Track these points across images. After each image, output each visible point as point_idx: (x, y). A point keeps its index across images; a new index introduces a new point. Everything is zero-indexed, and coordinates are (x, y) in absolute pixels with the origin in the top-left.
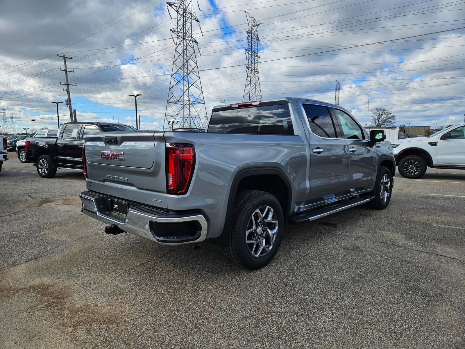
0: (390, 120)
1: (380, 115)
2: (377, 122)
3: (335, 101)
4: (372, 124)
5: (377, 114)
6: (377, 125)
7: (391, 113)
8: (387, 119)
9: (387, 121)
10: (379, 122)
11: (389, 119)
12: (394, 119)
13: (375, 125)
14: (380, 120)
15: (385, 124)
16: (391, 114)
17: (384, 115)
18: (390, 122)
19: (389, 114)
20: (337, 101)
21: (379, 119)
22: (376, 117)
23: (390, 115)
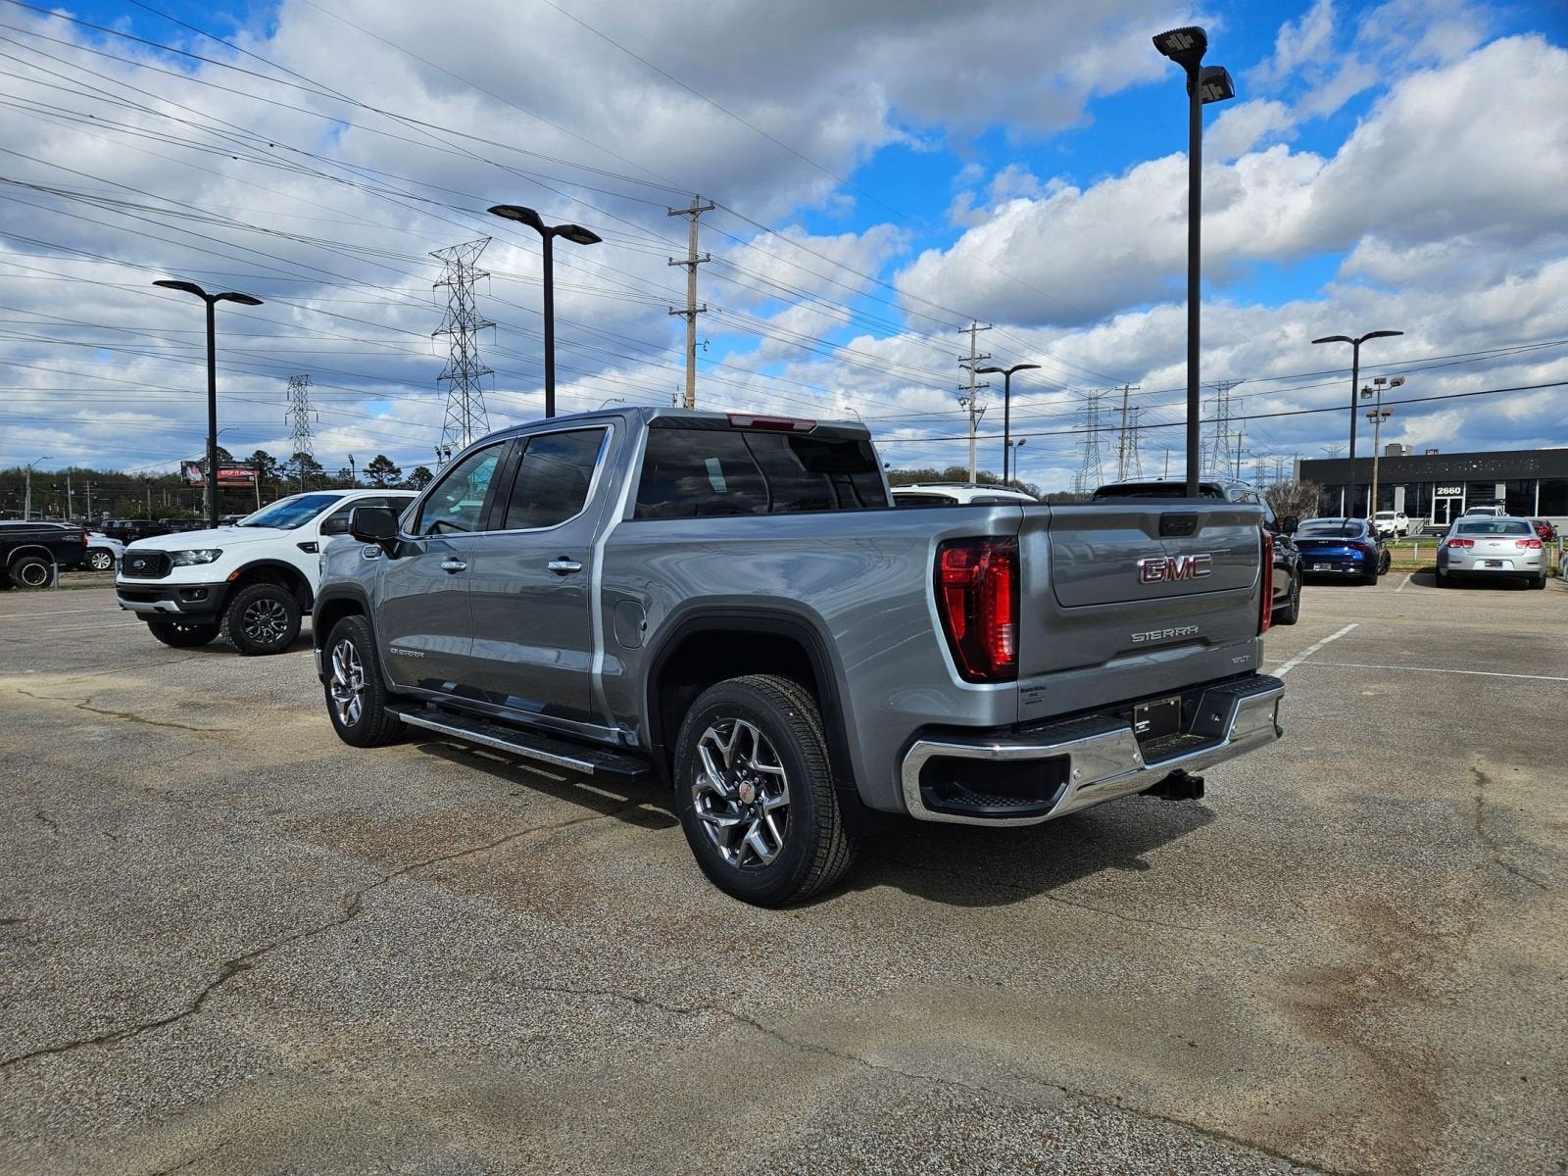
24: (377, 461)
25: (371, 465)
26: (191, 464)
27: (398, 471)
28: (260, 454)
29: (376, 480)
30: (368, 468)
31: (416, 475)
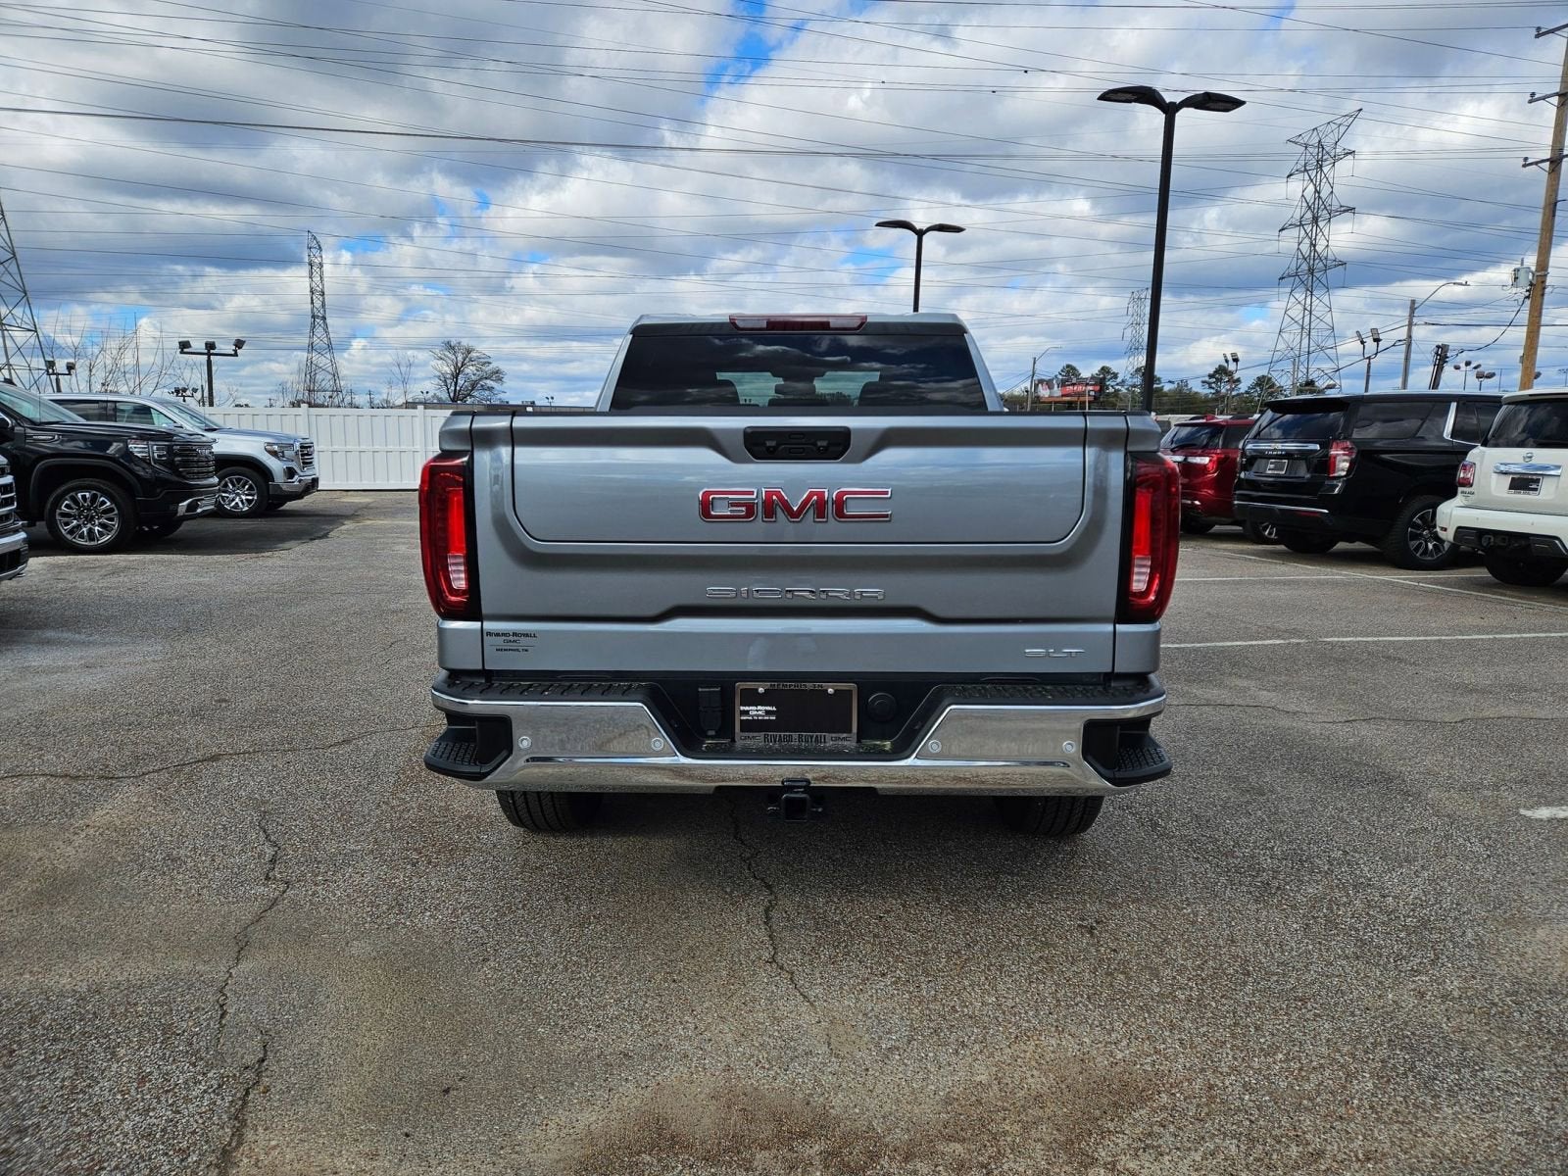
0: (489, 383)
1: (459, 365)
2: (453, 388)
3: (312, 303)
4: (438, 394)
5: (450, 361)
6: (452, 395)
7: (490, 360)
8: (481, 379)
9: (482, 386)
10: (458, 388)
11: (486, 378)
12: (500, 380)
13: (447, 395)
14: (459, 381)
15: (475, 393)
16: (490, 363)
17: (471, 367)
18: (491, 389)
19: (485, 363)
20: (318, 304)
21: (456, 376)
22: (448, 370)
23: (487, 368)
24: (1216, 372)
25: (1211, 376)
26: (1041, 381)
27: (1238, 381)
28: (1105, 370)
29: (1213, 391)
30: (1207, 379)
31: (1257, 385)
